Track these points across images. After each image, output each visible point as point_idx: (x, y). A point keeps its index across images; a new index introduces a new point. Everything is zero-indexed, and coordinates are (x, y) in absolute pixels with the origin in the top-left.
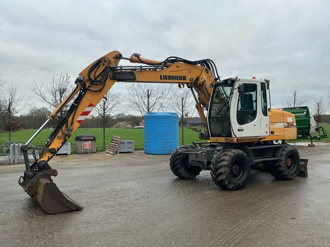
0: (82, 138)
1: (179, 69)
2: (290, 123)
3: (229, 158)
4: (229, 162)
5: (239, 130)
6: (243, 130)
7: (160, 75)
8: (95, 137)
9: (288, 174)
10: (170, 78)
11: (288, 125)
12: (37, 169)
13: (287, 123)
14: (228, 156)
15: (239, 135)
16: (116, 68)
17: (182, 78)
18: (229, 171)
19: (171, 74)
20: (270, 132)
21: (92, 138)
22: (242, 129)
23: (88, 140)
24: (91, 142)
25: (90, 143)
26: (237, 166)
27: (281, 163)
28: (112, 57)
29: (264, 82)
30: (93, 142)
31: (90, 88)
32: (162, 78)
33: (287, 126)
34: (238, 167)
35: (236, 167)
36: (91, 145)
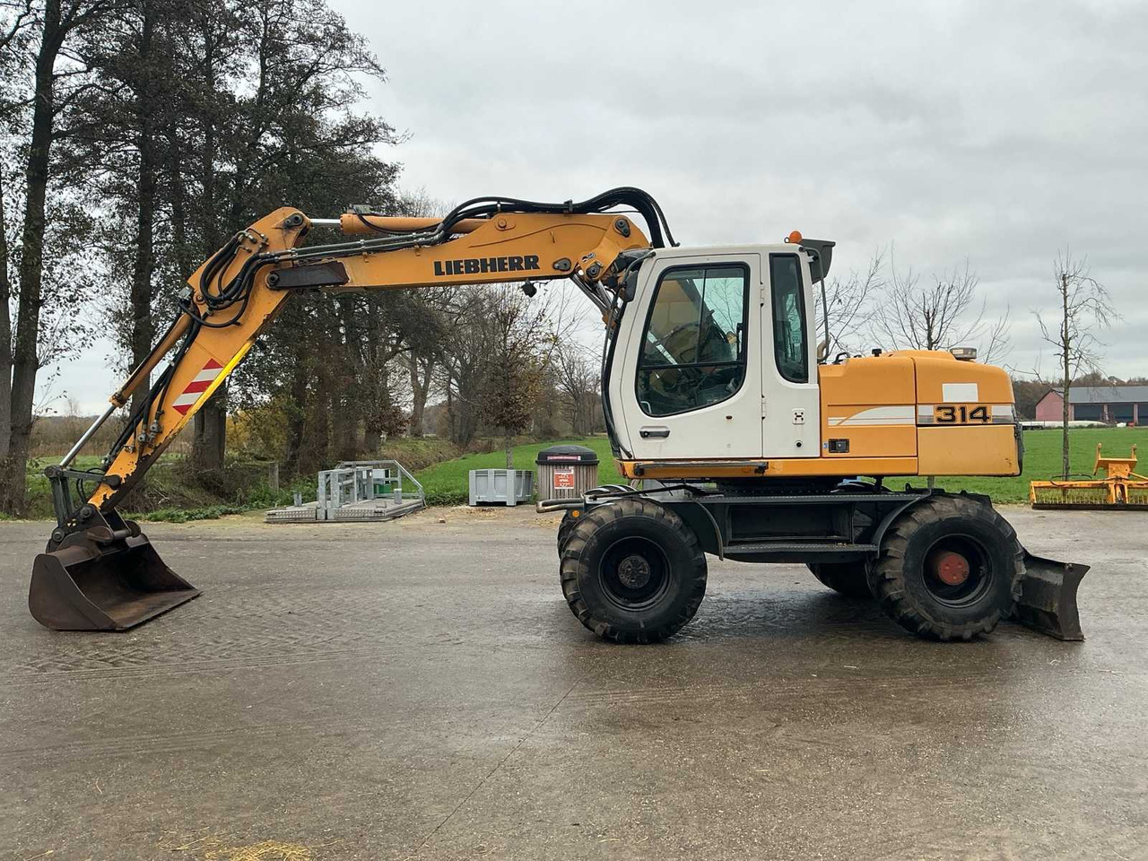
0: (550, 458)
1: (509, 234)
2: (963, 409)
3: (591, 531)
4: (589, 544)
5: (645, 435)
6: (666, 435)
7: (435, 263)
8: (596, 455)
9: (929, 617)
10: (472, 266)
11: (950, 417)
12: (74, 525)
13: (939, 409)
14: (593, 521)
15: (647, 451)
16: (274, 257)
17: (523, 265)
18: (584, 576)
19: (478, 255)
20: (826, 441)
21: (579, 458)
22: (664, 430)
23: (564, 465)
24: (576, 472)
25: (573, 472)
26: (640, 559)
27: (891, 568)
28: (275, 225)
29: (794, 248)
30: (583, 470)
31: (210, 320)
32: (444, 269)
33: (939, 420)
34: (646, 564)
35: (635, 563)
36: (574, 477)
